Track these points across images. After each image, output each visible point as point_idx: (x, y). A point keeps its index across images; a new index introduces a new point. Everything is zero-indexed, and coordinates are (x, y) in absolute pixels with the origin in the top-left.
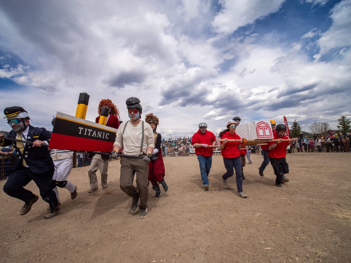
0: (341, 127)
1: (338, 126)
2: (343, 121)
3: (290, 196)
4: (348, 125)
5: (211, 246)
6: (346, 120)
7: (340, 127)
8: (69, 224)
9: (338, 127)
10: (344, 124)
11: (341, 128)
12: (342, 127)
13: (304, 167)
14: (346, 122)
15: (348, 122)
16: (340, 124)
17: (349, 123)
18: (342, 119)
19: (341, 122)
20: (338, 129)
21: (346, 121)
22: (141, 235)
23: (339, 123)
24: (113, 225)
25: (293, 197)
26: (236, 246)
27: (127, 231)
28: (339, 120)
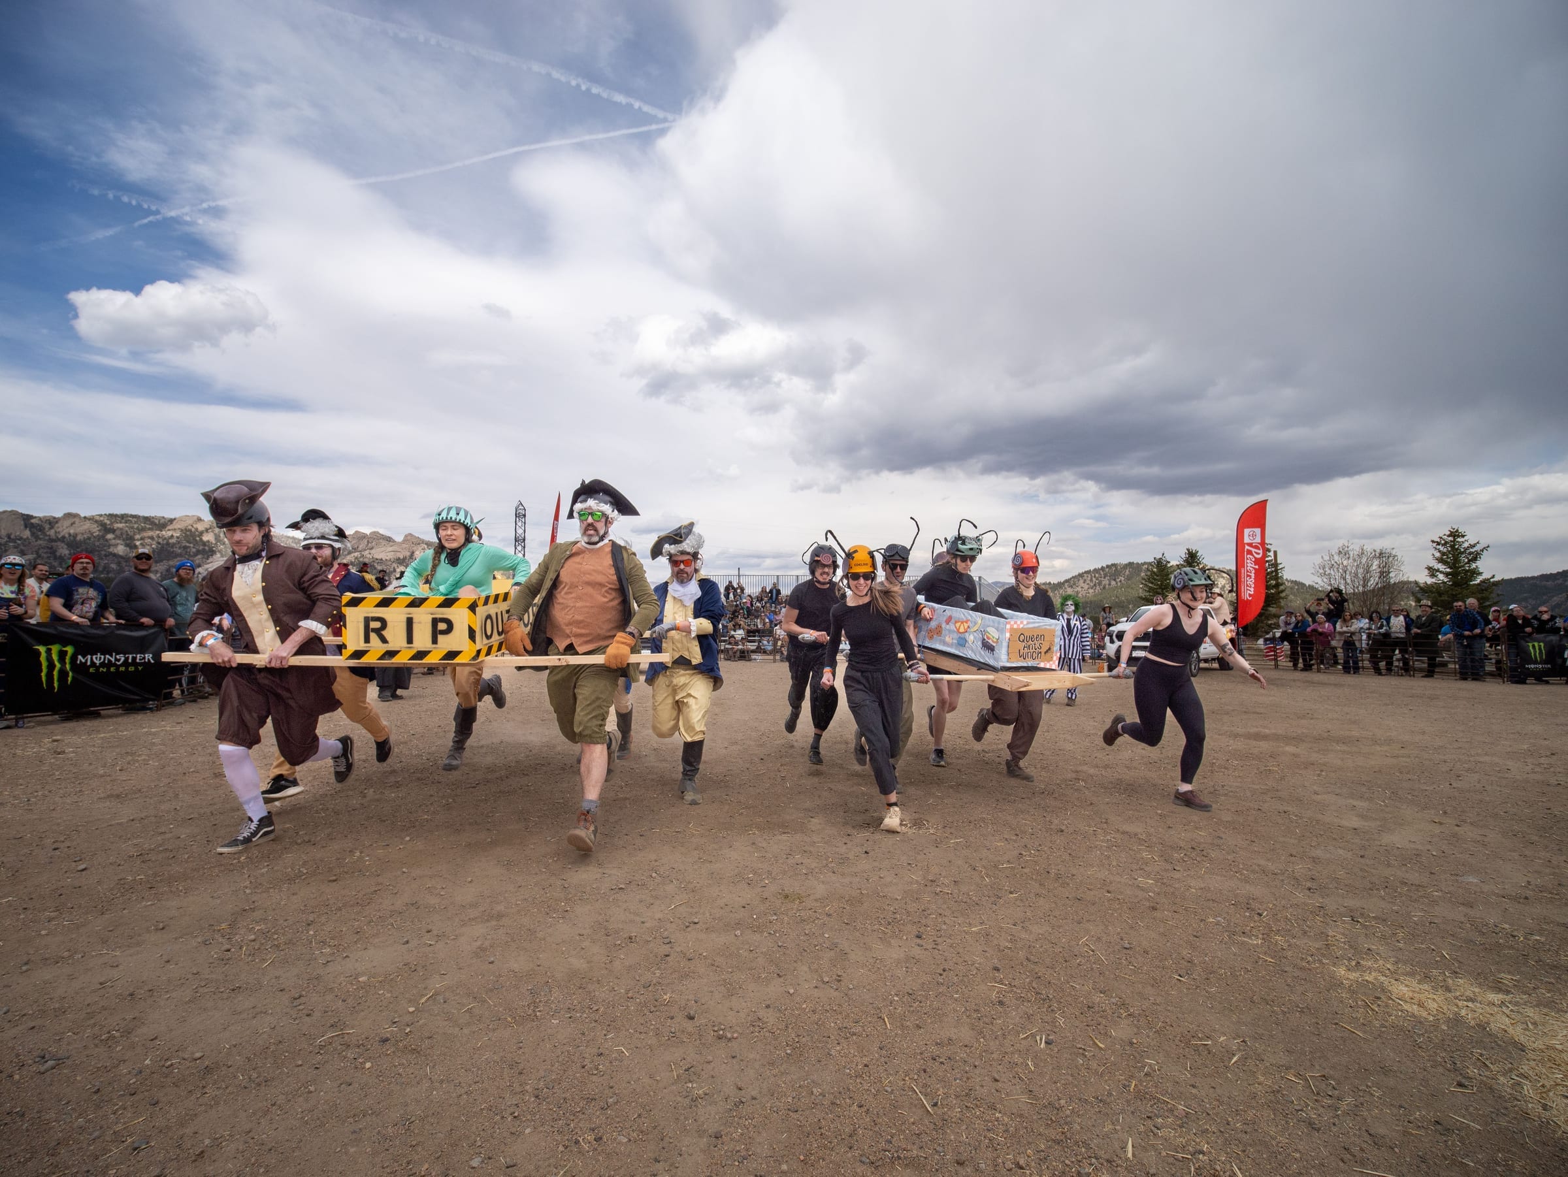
0: (1441, 572)
1: (1429, 568)
2: (1452, 547)
3: (1166, 870)
4: (1474, 566)
5: (754, 1098)
6: (1466, 545)
7: (1438, 570)
8: (168, 961)
9: (1432, 572)
10: (1456, 560)
11: (1441, 577)
12: (1447, 574)
13: (1265, 737)
14: (1462, 553)
15: (1470, 553)
16: (1441, 560)
17: (1475, 559)
18: (1451, 538)
19: (1443, 554)
20: (1430, 581)
21: (1466, 549)
22: (466, 1031)
23: (1438, 555)
24: (363, 974)
25: (1177, 875)
26: (860, 1106)
27: (411, 1009)
28: (1438, 544)
